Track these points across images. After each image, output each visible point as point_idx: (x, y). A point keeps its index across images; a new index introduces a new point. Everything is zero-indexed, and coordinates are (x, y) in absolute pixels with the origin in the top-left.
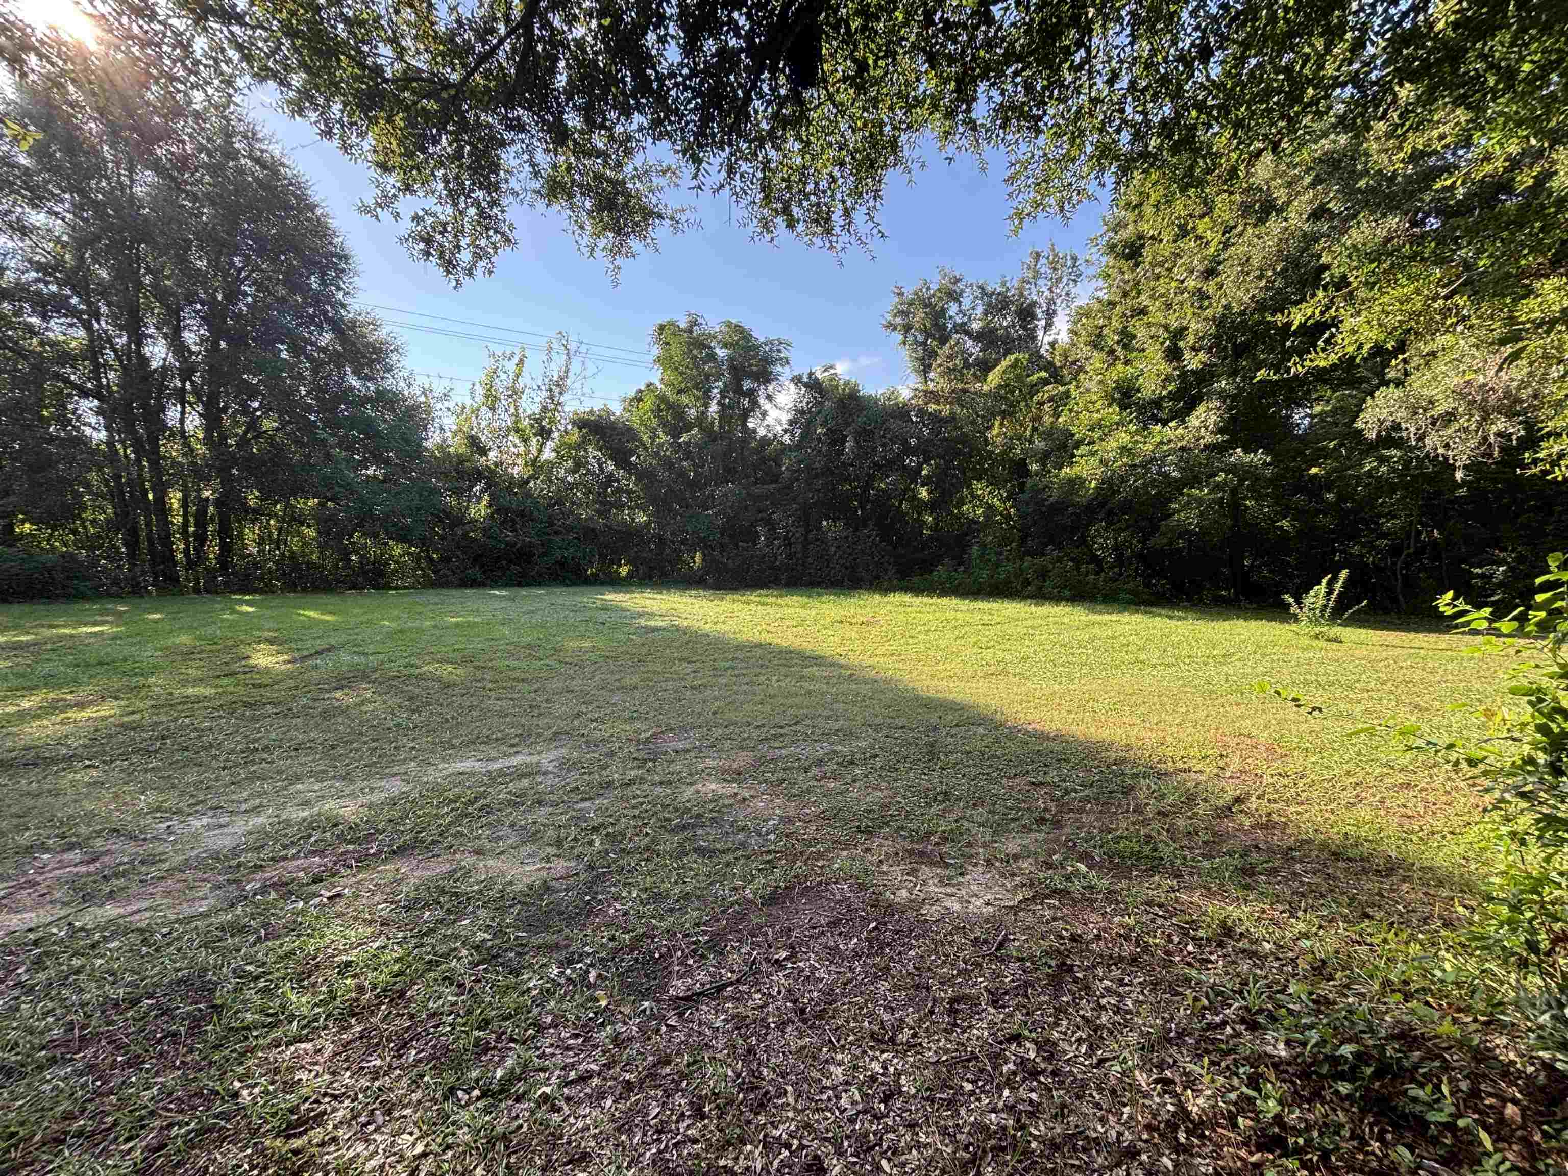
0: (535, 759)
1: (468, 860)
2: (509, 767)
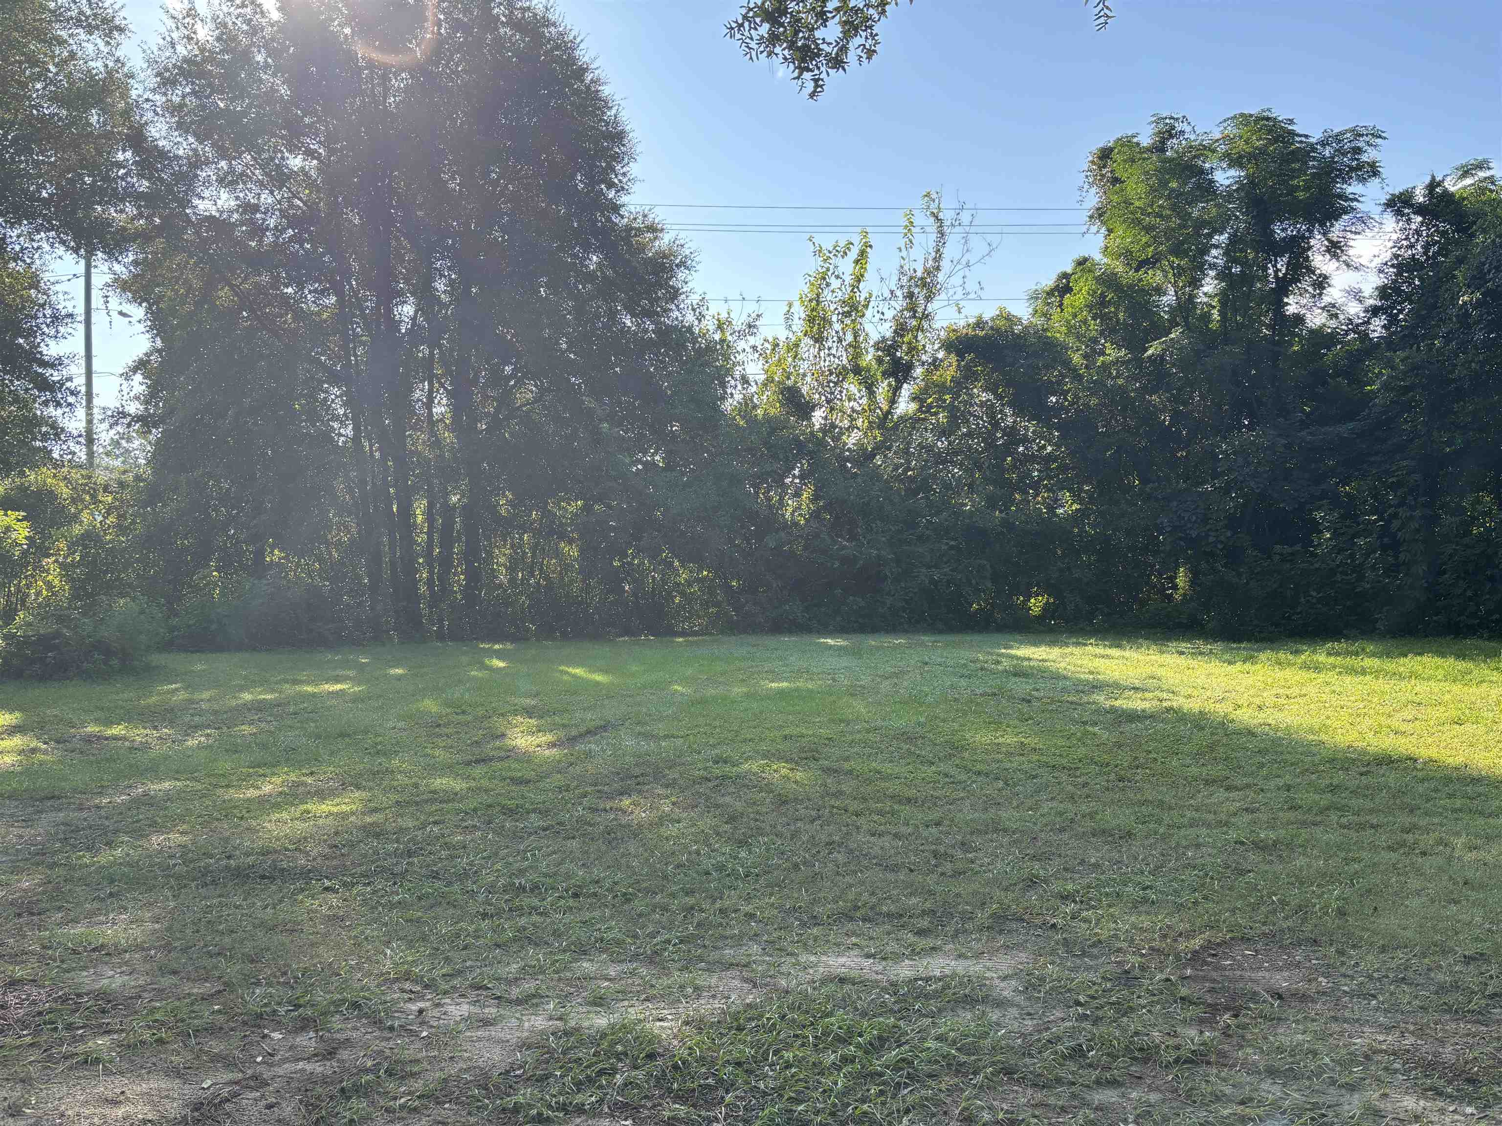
0: (974, 968)
2: (927, 980)
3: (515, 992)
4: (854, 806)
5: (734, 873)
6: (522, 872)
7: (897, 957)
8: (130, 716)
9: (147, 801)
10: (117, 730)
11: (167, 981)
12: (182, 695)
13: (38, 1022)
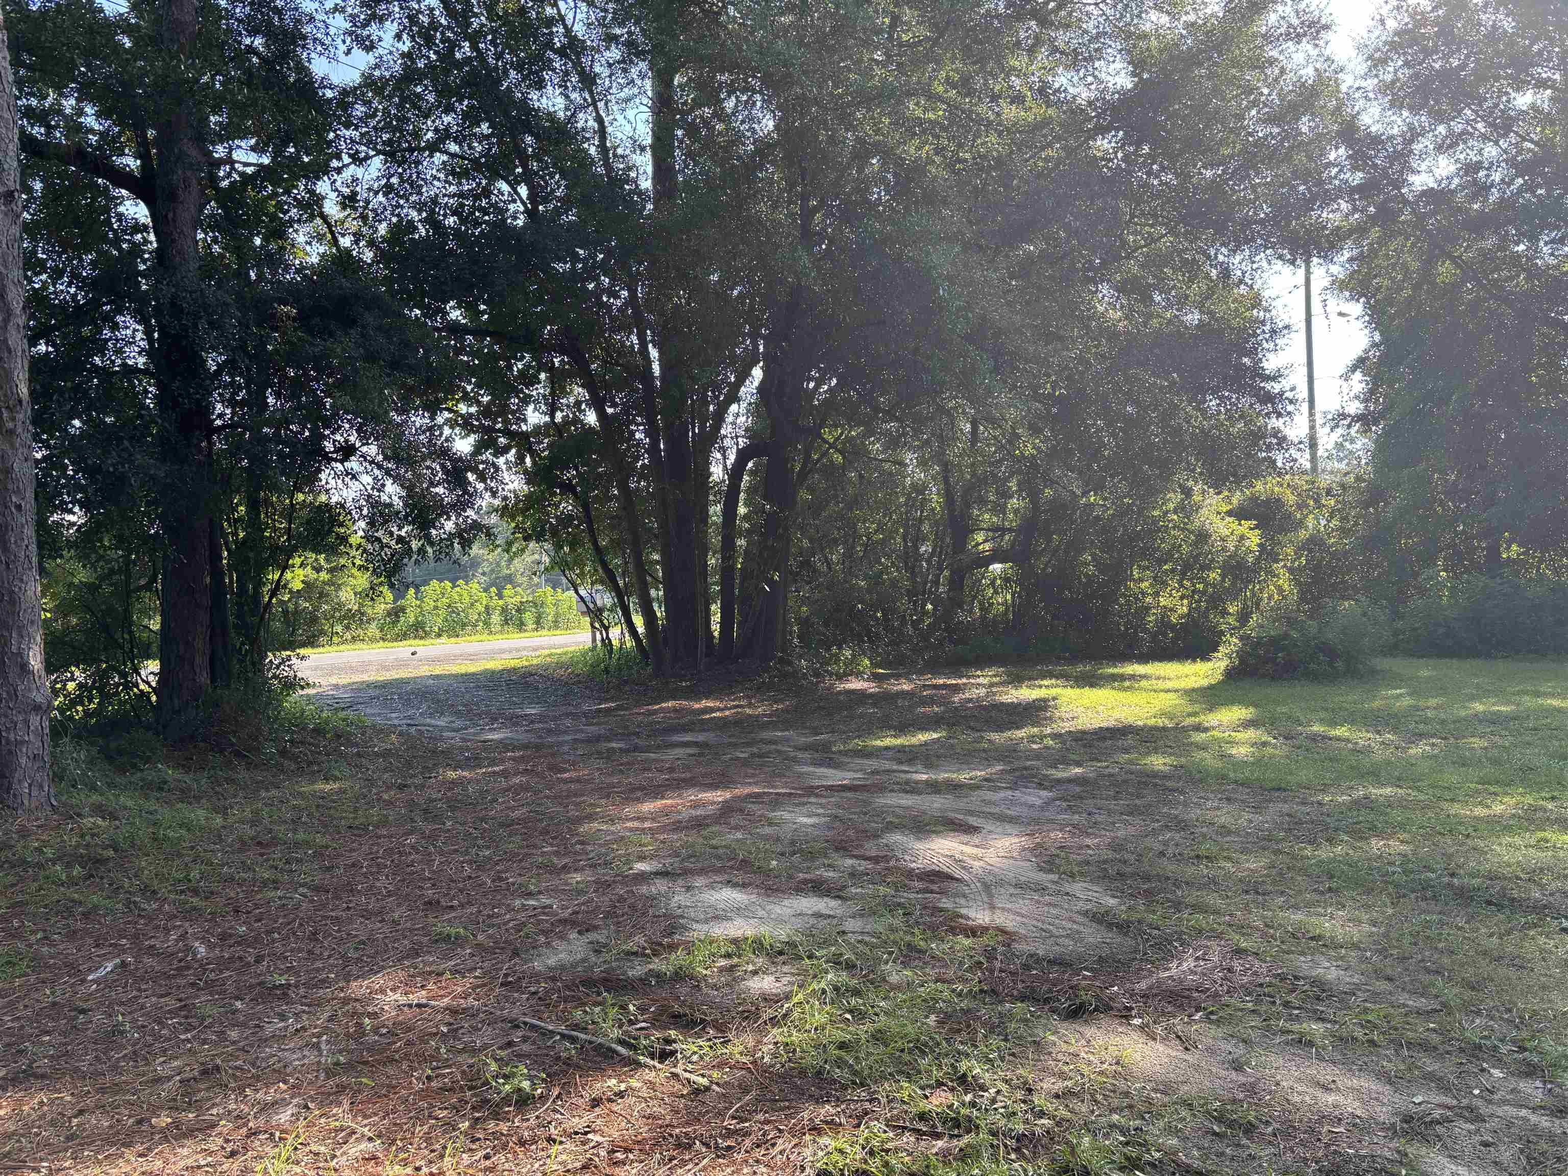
8: (1351, 719)
9: (1366, 803)
10: (1341, 731)
11: (1382, 986)
12: (1407, 702)
13: (1259, 992)
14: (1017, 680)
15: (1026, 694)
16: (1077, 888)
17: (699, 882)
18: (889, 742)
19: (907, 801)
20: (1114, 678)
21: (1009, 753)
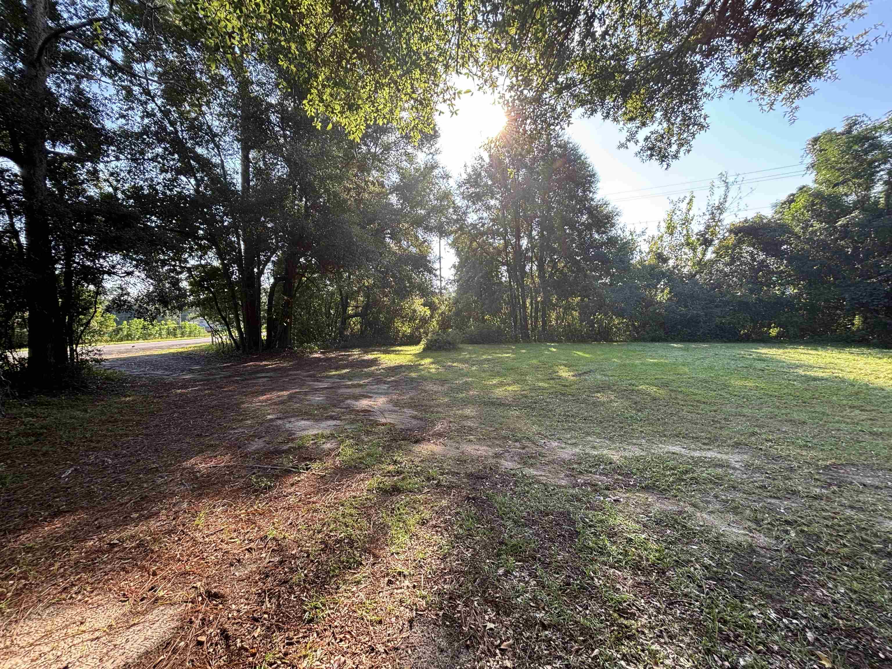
0: (724, 457)
1: (689, 509)
2: (705, 458)
3: (569, 442)
4: (682, 403)
5: (636, 419)
6: (568, 411)
7: (694, 450)
8: (457, 361)
9: (466, 383)
10: (455, 364)
12: (468, 356)
13: (458, 431)
14: (366, 352)
15: (370, 357)
16: (405, 410)
17: (293, 420)
18: (334, 373)
19: (349, 390)
20: (393, 351)
21: (371, 375)
